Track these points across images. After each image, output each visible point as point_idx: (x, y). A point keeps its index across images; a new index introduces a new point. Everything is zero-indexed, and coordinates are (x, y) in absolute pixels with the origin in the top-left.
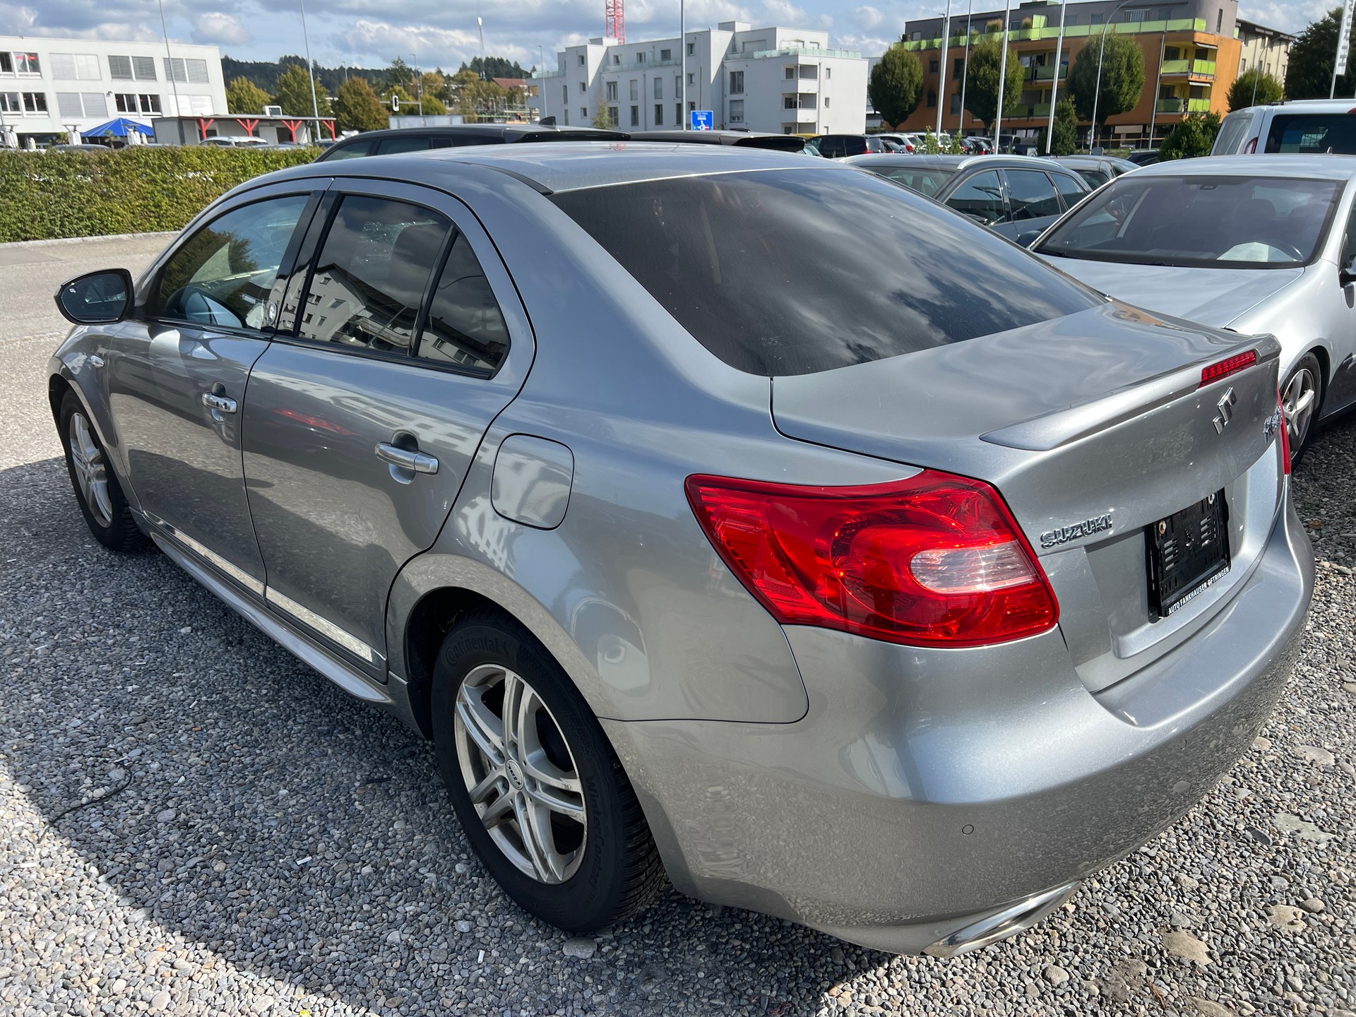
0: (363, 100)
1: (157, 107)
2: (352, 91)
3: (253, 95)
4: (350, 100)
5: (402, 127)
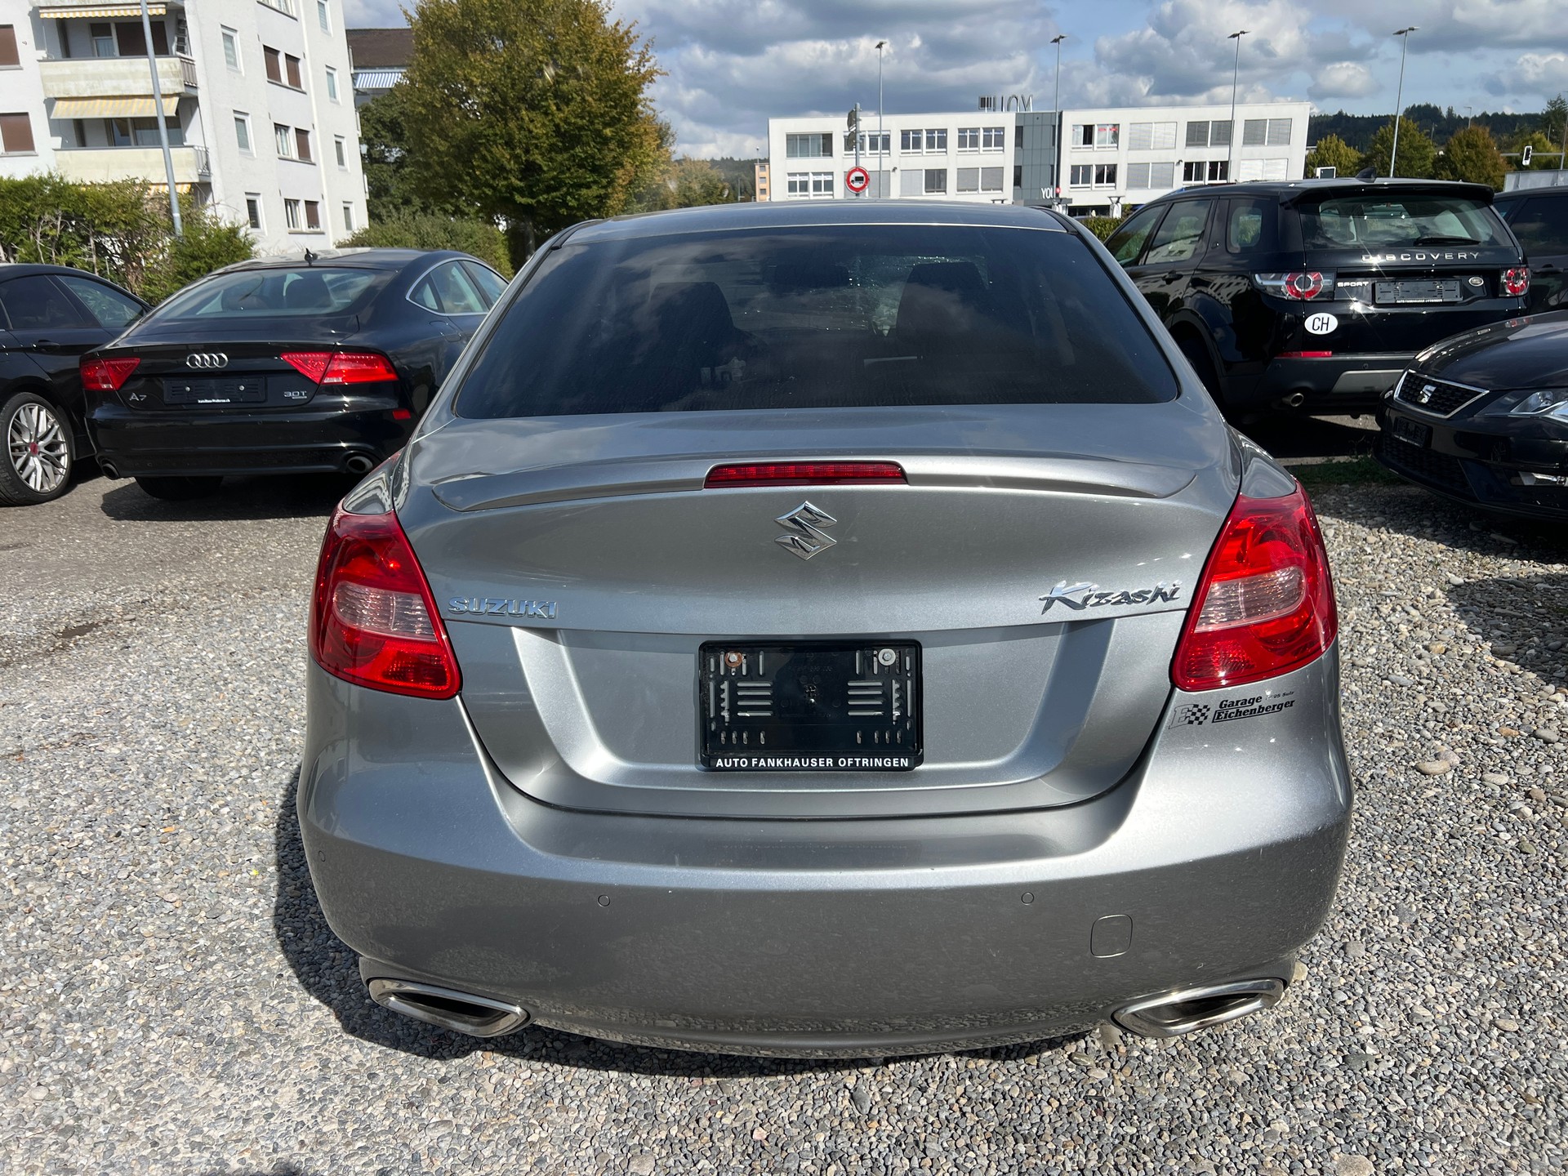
0: (1477, 153)
1: (1224, 175)
2: (1464, 143)
3: (1340, 155)
4: (1459, 154)
5: (1521, 188)
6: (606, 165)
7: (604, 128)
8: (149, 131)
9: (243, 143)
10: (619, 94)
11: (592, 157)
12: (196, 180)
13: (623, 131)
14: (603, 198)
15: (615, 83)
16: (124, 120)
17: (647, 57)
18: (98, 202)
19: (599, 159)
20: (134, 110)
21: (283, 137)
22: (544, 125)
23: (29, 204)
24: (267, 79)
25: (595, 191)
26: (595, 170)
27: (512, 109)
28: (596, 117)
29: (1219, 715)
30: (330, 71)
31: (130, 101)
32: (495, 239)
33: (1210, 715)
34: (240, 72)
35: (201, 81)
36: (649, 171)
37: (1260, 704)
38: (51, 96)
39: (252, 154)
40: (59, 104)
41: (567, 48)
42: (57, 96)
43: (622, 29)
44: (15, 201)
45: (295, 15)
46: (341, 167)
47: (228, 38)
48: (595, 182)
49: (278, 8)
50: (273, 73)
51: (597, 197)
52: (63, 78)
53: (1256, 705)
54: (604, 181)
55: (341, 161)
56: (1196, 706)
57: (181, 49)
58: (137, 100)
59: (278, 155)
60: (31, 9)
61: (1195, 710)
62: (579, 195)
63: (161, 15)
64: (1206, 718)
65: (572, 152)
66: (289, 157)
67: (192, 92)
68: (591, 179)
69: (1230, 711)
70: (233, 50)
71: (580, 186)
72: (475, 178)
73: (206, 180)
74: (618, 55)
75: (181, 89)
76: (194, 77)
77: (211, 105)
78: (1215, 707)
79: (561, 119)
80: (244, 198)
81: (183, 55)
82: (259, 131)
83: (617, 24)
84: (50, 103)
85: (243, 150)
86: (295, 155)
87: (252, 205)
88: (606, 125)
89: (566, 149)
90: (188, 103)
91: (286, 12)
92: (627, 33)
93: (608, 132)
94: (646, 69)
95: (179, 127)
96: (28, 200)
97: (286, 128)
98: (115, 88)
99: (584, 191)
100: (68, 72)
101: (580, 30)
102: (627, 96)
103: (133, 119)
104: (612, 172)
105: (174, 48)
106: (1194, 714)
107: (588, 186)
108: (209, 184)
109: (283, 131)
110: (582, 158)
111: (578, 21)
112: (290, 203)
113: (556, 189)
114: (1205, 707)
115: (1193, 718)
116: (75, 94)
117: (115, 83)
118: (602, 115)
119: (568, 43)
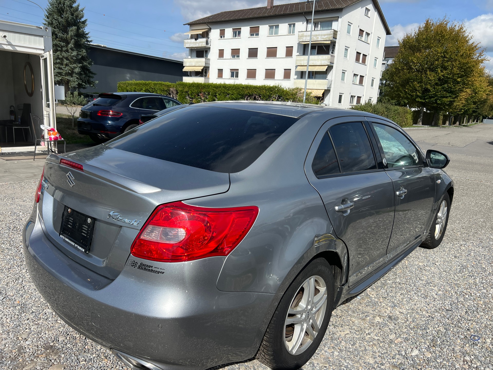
6: (456, 90)
7: (458, 78)
8: (319, 75)
9: (343, 79)
10: (467, 67)
11: (451, 88)
12: (326, 89)
13: (466, 79)
14: (452, 102)
15: (466, 63)
16: (313, 71)
17: (482, 54)
18: (287, 93)
19: (453, 89)
20: (315, 69)
21: (356, 78)
22: (434, 76)
23: (271, 92)
24: (355, 61)
25: (449, 99)
26: (451, 92)
27: (425, 71)
28: (455, 74)
29: (140, 267)
30: (376, 59)
31: (315, 67)
32: (407, 112)
33: (138, 265)
34: (347, 59)
35: (335, 62)
36: (481, 94)
37: (152, 268)
38: (297, 65)
39: (344, 82)
40: (298, 67)
41: (451, 52)
42: (298, 65)
43: (474, 45)
44: (269, 91)
45: (369, 43)
46: (372, 87)
47: (346, 50)
48: (450, 96)
49: (364, 41)
50: (357, 59)
51: (449, 101)
52: (301, 60)
53: (151, 268)
54: (454, 96)
55: (372, 85)
56: (134, 261)
57: (332, 53)
58: (317, 66)
59: (353, 83)
60: (298, 42)
61: (134, 262)
62: (442, 100)
63: (329, 43)
64: (136, 266)
65: (443, 86)
66: (356, 84)
67: (332, 65)
68: (449, 95)
69: (143, 267)
70: (347, 53)
71: (444, 97)
72: (406, 92)
73: (329, 89)
74: (470, 54)
75: (329, 64)
76: (334, 60)
77: (336, 68)
78: (139, 264)
79: (441, 75)
80: (339, 94)
81: (332, 54)
82: (349, 76)
83: (473, 43)
84: (296, 67)
85: (342, 81)
86: (358, 83)
87: (340, 96)
88: (459, 77)
89: (441, 85)
90: (330, 68)
91: (367, 42)
92: (475, 46)
93: (459, 80)
94: (481, 59)
95: (327, 74)
96: (271, 91)
97: (357, 75)
98: (313, 63)
99: (444, 99)
100: (302, 59)
101: (457, 45)
102: (470, 68)
103: (316, 72)
104: (458, 93)
105: (331, 52)
106: (133, 263)
107: (447, 97)
108: (330, 90)
109: (356, 76)
110: (447, 88)
111: (457, 42)
112: (352, 97)
113: (434, 97)
114: (137, 263)
115: (133, 265)
116: (302, 65)
117: (313, 62)
118: (458, 74)
119: (451, 50)
